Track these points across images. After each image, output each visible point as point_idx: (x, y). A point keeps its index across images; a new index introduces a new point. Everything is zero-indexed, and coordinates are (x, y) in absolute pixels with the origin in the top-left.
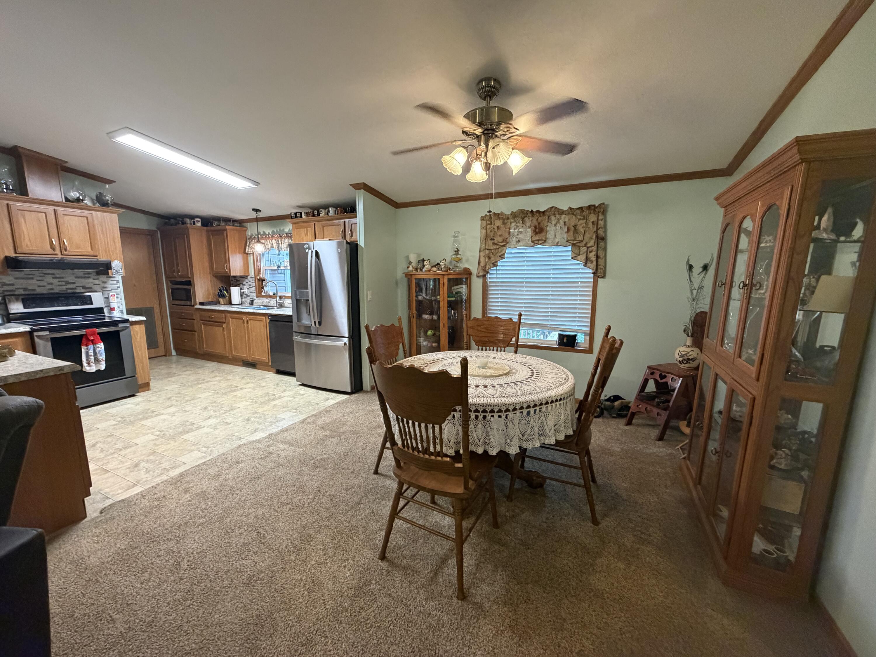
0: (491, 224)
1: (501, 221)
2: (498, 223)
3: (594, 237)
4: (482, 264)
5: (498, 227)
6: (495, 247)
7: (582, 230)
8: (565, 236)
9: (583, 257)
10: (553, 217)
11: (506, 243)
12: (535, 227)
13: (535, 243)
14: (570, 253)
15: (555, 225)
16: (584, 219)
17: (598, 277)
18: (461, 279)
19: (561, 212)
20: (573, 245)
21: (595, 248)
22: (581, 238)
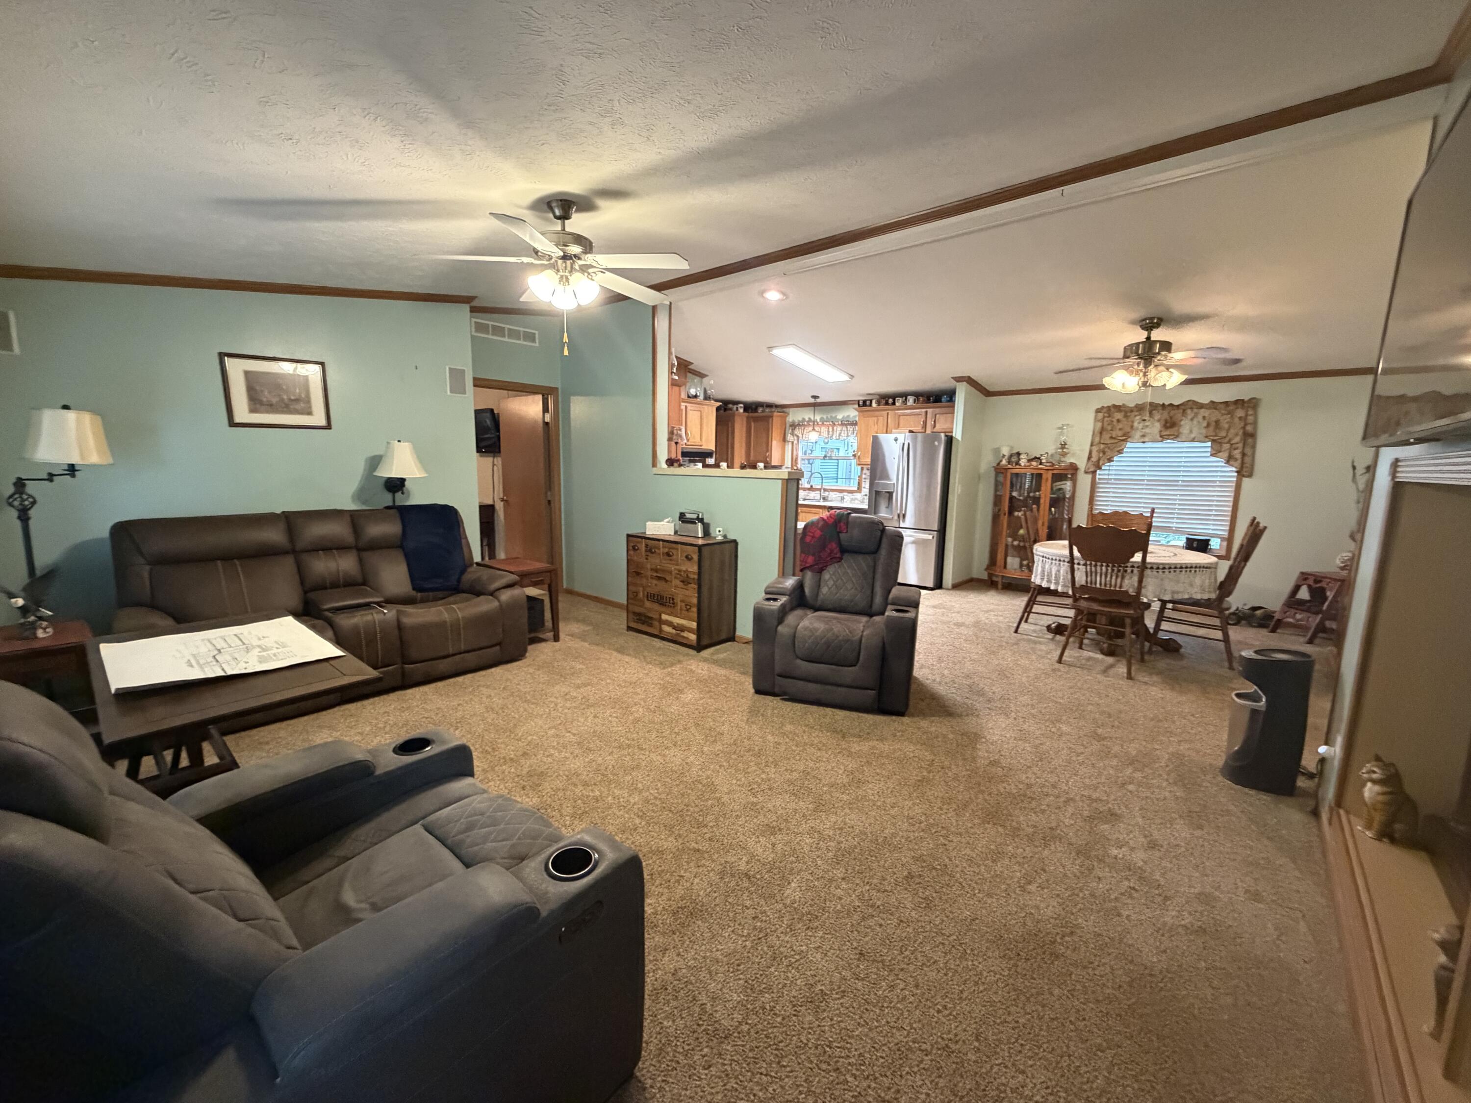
0: (1109, 417)
1: (1123, 414)
2: (1118, 416)
3: (1241, 432)
4: (1094, 459)
5: (1118, 421)
6: (1113, 441)
7: (1226, 426)
8: (1204, 431)
9: (1226, 454)
10: (1189, 411)
11: (1127, 437)
12: (1166, 422)
13: (1163, 438)
14: (1209, 449)
15: (1192, 419)
16: (1229, 414)
17: (1244, 476)
18: (1066, 475)
19: (1201, 406)
20: (1213, 441)
21: (1240, 445)
22: (1223, 434)
